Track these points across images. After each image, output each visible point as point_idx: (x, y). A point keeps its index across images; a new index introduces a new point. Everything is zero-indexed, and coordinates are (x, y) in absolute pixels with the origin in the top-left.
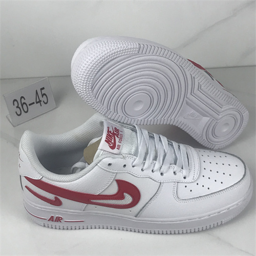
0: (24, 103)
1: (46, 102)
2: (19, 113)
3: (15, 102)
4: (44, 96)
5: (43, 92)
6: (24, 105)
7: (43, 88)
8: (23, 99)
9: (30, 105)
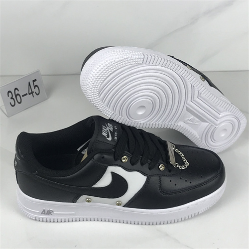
0: (18, 94)
1: (38, 93)
2: (13, 104)
3: (10, 94)
4: (36, 88)
5: (36, 83)
6: (18, 96)
7: (35, 80)
8: (16, 90)
9: (23, 96)
